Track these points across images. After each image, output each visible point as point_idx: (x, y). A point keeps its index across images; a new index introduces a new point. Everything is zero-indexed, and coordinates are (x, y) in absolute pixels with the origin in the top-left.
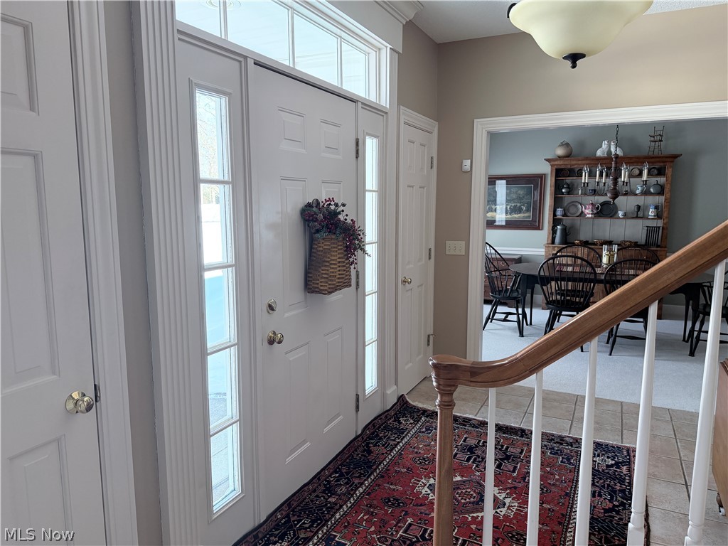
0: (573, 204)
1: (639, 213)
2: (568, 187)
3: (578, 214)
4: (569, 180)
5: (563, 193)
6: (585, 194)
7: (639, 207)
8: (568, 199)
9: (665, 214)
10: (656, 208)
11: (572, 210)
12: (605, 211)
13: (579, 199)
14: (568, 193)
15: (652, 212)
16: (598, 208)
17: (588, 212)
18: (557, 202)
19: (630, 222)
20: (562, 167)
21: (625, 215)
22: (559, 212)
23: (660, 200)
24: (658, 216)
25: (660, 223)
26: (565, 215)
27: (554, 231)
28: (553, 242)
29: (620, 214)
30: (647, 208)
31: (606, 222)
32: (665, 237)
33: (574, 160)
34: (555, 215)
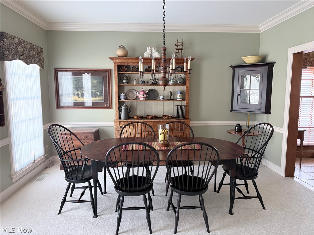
0: (131, 90)
1: (171, 98)
2: (127, 79)
3: (135, 97)
4: (127, 74)
5: (124, 83)
6: (138, 84)
7: (171, 93)
8: (127, 87)
9: (187, 97)
10: (181, 93)
11: (131, 95)
12: (151, 95)
13: (134, 88)
14: (127, 83)
15: (179, 96)
16: (147, 94)
17: (141, 96)
18: (120, 89)
19: (167, 103)
20: (122, 64)
21: (163, 98)
22: (122, 96)
23: (184, 88)
24: (183, 99)
25: (184, 103)
26: (126, 99)
27: (120, 111)
28: (120, 118)
29: (161, 97)
30: (175, 93)
31: (152, 103)
32: (187, 112)
33: (129, 59)
34: (119, 99)
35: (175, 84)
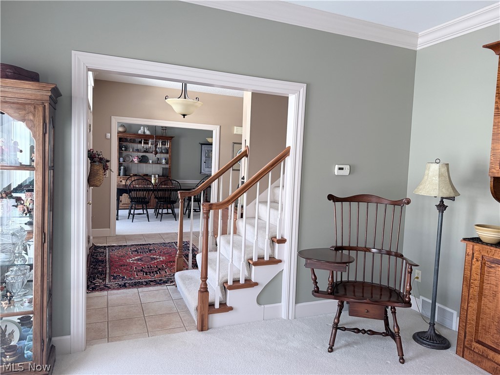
0: (128, 156)
1: (158, 162)
2: (125, 148)
3: (131, 161)
4: (124, 144)
5: (123, 150)
6: (133, 151)
7: (158, 159)
8: (125, 153)
9: (169, 162)
10: (165, 159)
11: (127, 159)
12: (143, 160)
13: (130, 154)
14: (125, 150)
15: (164, 161)
16: (140, 159)
17: (136, 160)
18: (120, 154)
19: (154, 165)
20: (122, 137)
21: (152, 162)
22: (121, 159)
23: (168, 156)
24: (167, 163)
25: (167, 166)
26: (124, 161)
27: (120, 170)
28: (119, 175)
29: (151, 161)
30: (161, 159)
31: (144, 165)
32: (170, 172)
33: (128, 134)
34: (119, 161)
35: (162, 152)
